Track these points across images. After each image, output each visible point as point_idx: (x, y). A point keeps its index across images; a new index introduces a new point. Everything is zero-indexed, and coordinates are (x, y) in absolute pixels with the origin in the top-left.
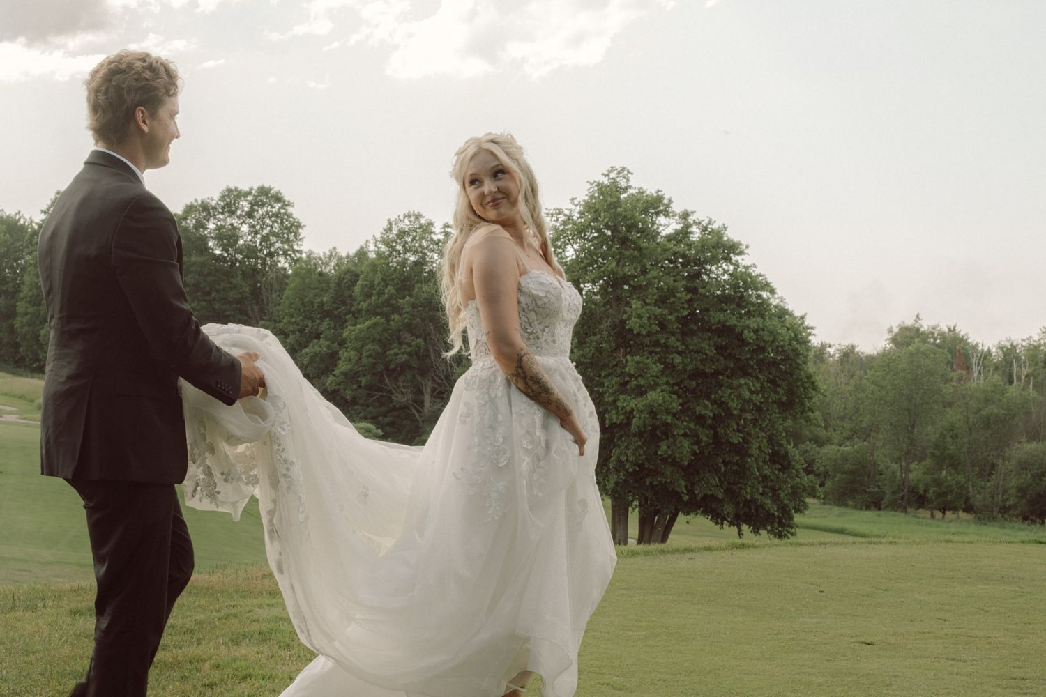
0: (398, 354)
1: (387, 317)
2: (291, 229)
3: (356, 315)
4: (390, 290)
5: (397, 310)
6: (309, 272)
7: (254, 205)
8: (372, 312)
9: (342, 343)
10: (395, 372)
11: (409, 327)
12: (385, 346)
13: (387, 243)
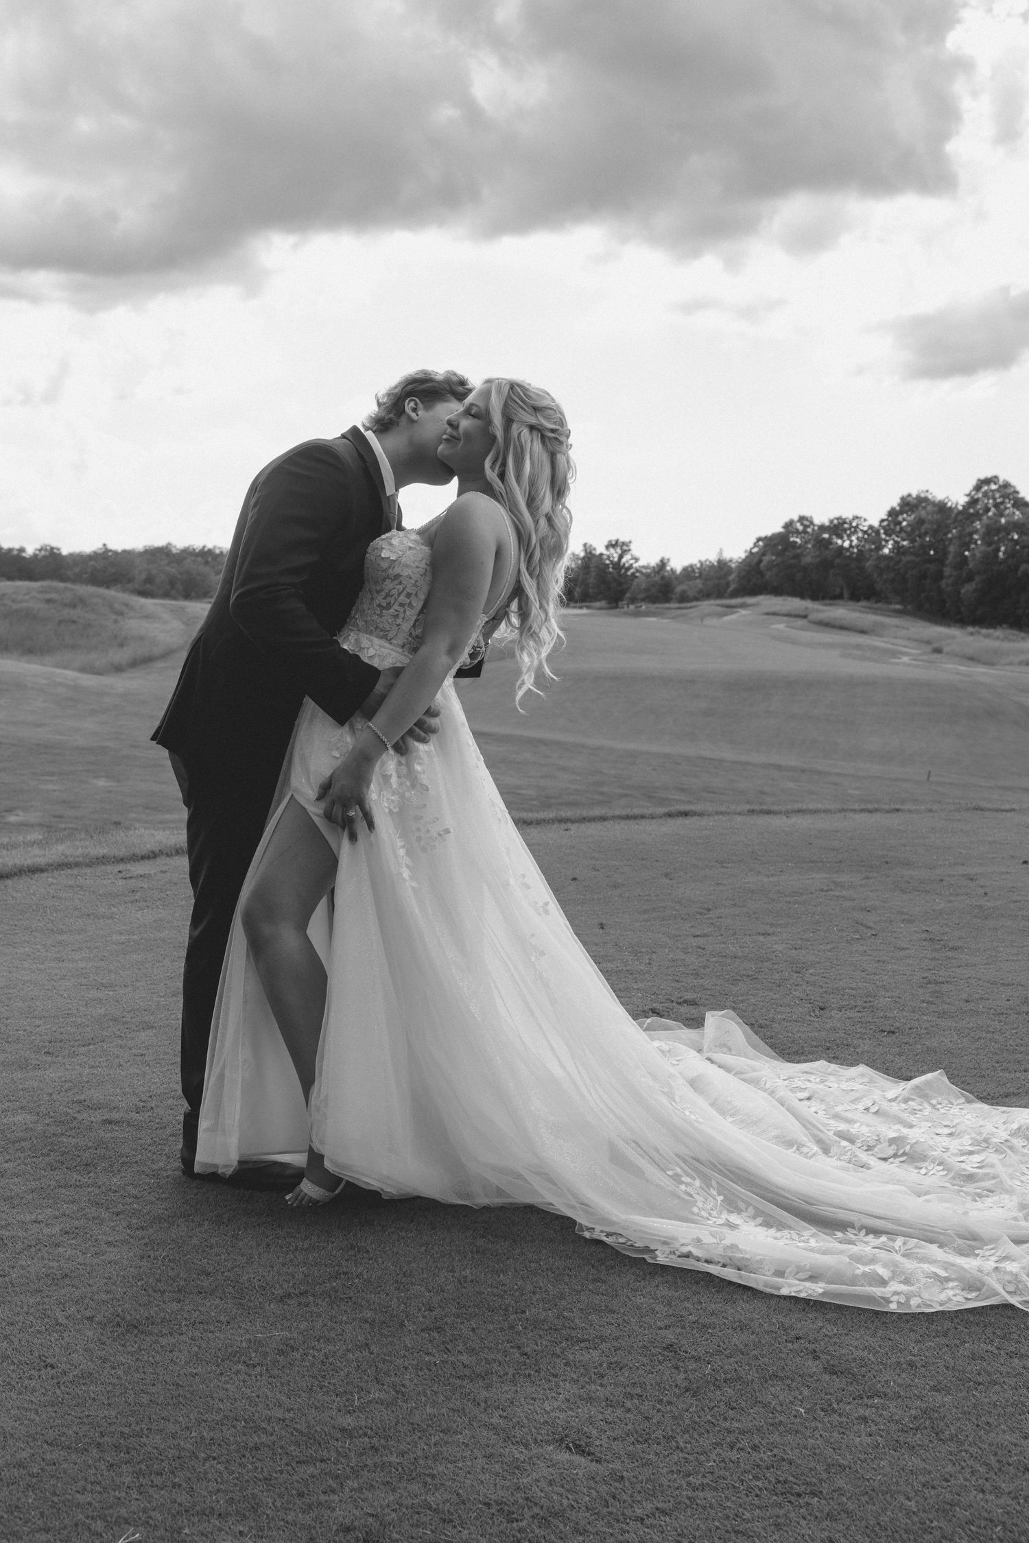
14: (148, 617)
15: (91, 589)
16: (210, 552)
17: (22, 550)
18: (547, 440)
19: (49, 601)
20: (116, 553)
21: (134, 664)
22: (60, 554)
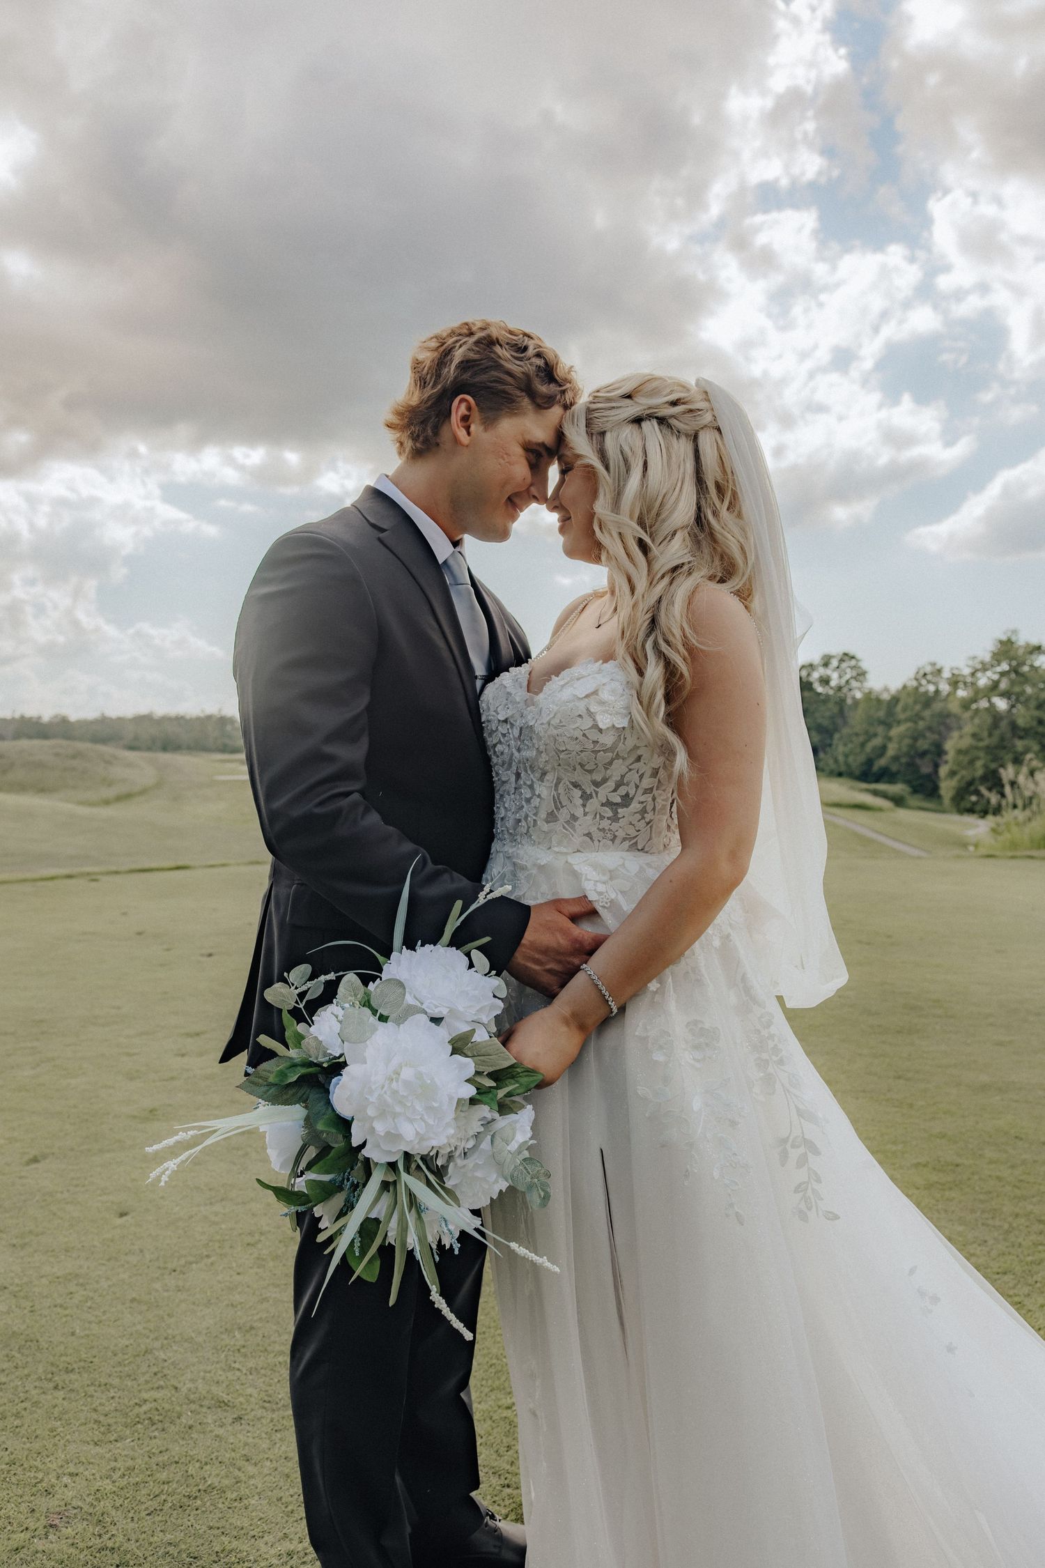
0: (923, 745)
1: (916, 723)
2: (861, 675)
3: (899, 722)
4: (918, 707)
5: (923, 719)
6: (872, 699)
7: (842, 660)
8: (907, 720)
9: (890, 739)
10: (923, 754)
11: (930, 729)
12: (915, 739)
13: (916, 679)
14: (129, 765)
15: (89, 745)
16: (182, 717)
17: (40, 718)
18: (673, 422)
19: (57, 755)
20: (111, 719)
21: (119, 799)
22: (68, 721)
